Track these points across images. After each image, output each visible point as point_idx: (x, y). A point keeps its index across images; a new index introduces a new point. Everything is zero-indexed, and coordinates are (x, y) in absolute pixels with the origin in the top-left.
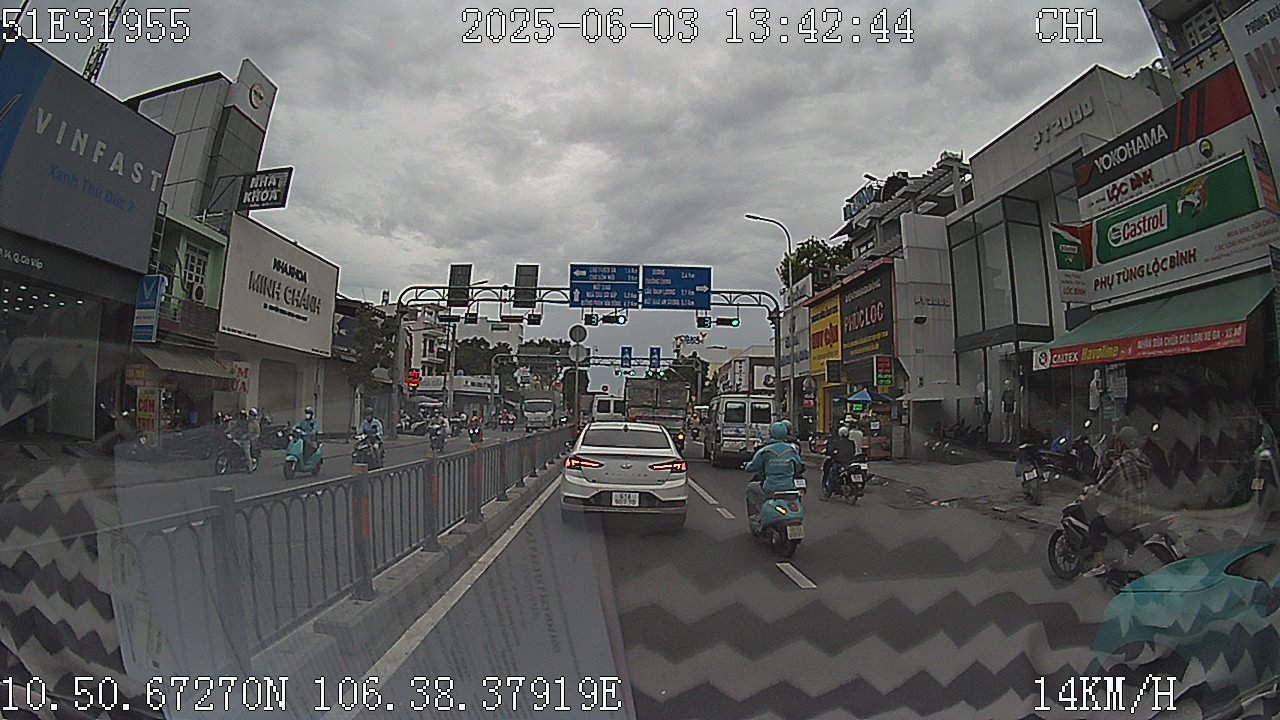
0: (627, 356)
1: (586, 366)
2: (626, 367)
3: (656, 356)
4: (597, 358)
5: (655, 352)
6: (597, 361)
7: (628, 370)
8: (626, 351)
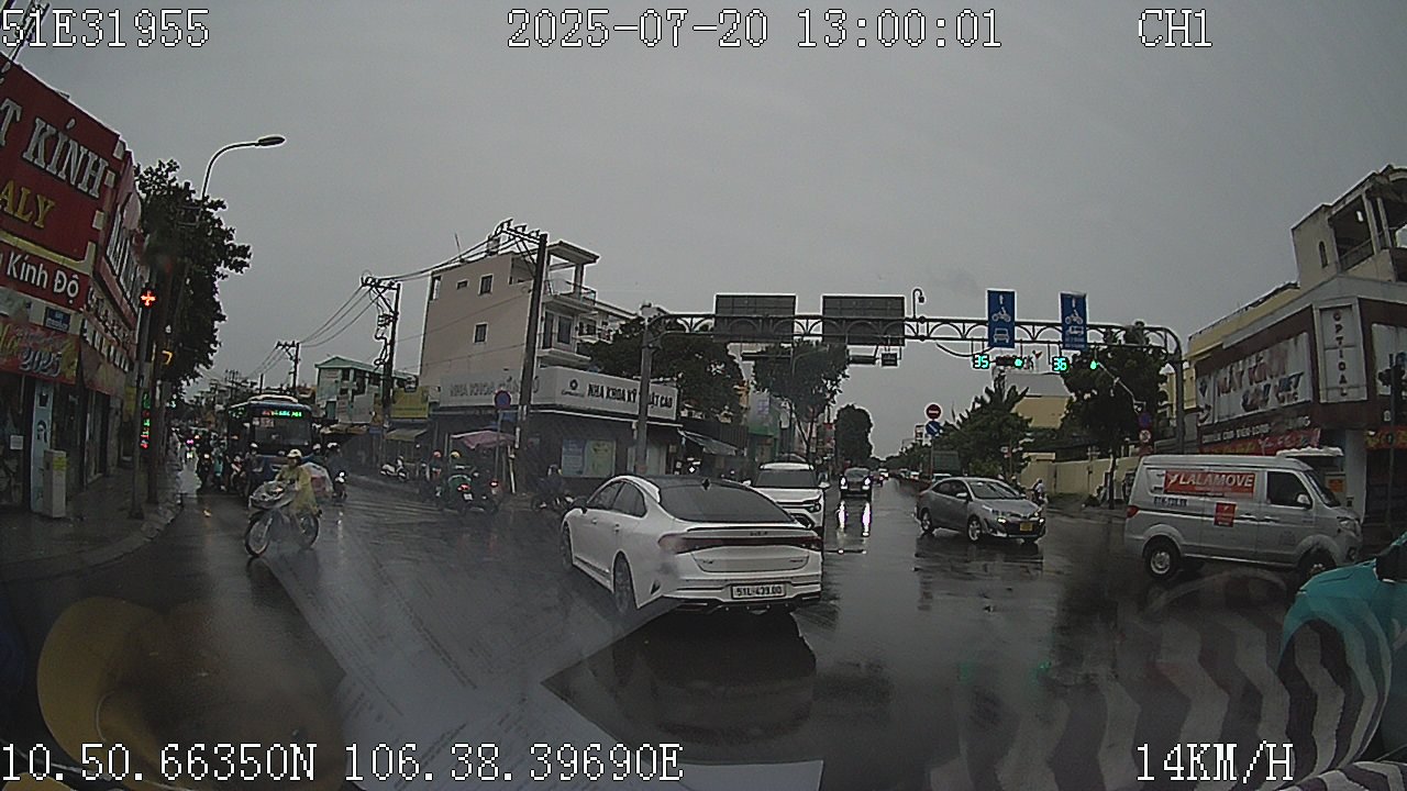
0: (1004, 316)
1: (896, 342)
2: (1001, 344)
3: (1076, 318)
4: (922, 320)
5: (1073, 305)
6: (923, 329)
7: (1007, 352)
8: (1001, 303)
